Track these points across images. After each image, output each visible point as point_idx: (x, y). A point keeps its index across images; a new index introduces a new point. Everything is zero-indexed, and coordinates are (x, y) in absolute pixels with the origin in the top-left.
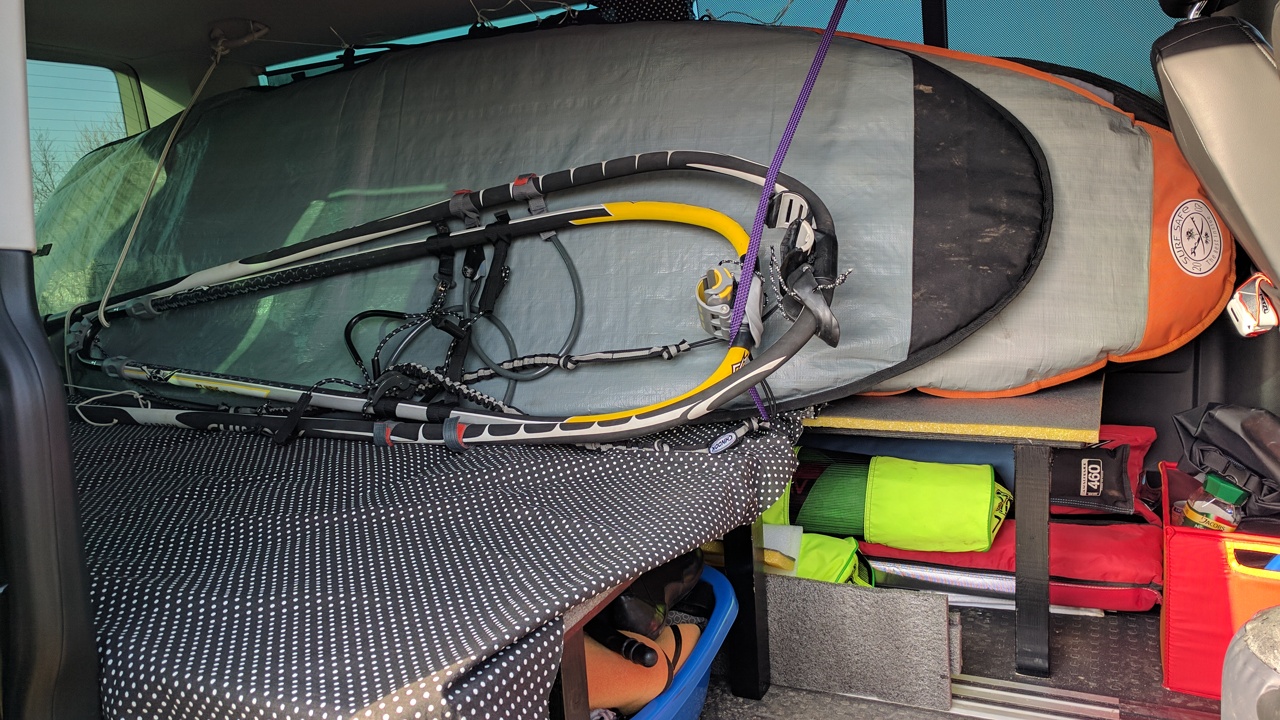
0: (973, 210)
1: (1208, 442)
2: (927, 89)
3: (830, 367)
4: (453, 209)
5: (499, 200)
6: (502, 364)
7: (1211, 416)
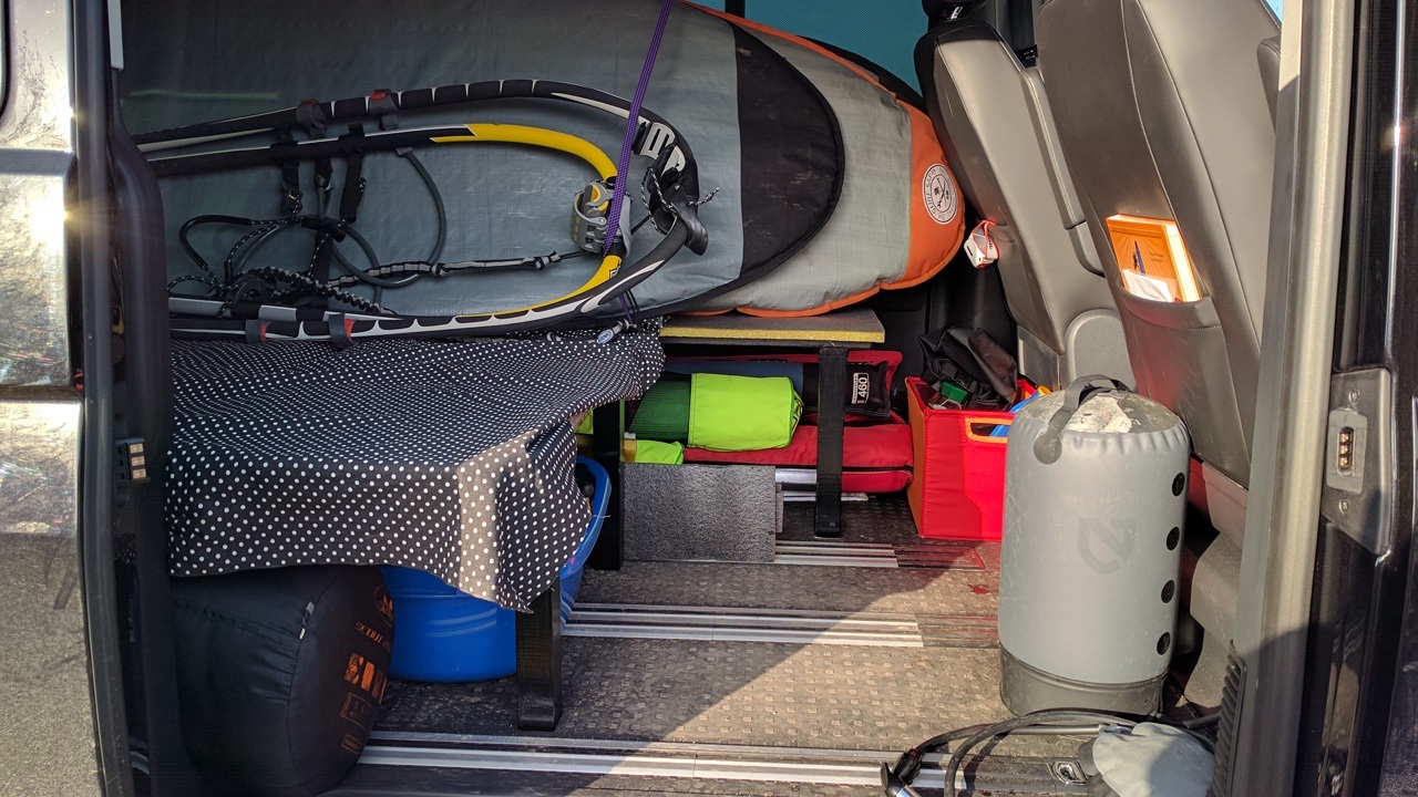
0: (788, 157)
1: (945, 356)
2: (747, 53)
3: (679, 281)
4: (300, 117)
5: (352, 112)
6: (367, 271)
7: (948, 334)
